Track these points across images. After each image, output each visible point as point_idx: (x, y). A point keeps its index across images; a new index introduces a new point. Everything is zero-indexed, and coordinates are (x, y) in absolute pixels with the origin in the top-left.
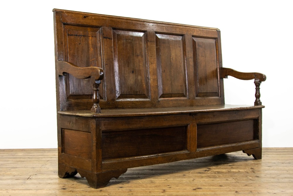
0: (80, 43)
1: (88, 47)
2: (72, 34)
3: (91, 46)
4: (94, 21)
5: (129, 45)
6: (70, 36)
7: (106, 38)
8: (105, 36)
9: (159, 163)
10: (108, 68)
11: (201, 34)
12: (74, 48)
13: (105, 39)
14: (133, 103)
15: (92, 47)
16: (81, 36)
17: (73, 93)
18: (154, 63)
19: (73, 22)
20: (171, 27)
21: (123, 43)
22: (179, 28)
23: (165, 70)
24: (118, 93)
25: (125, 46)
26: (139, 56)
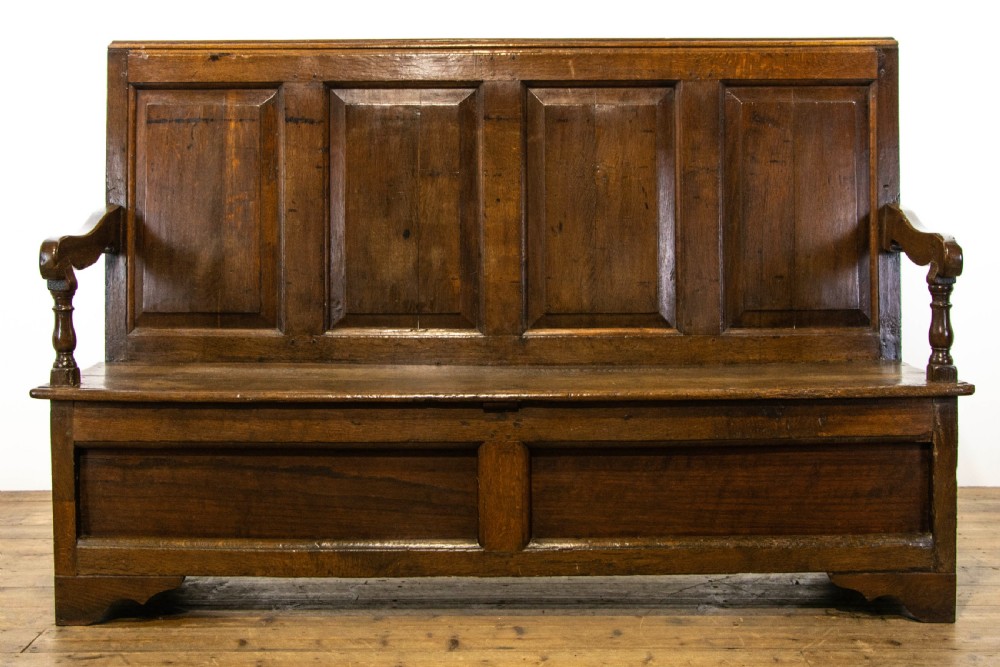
0: (191, 145)
1: (222, 157)
2: (162, 117)
3: (231, 151)
4: (251, 66)
5: (395, 140)
6: (156, 124)
7: (296, 121)
8: (293, 113)
9: (326, 572)
10: (299, 222)
11: (773, 71)
12: (166, 162)
13: (291, 124)
14: (399, 345)
15: (237, 154)
16: (197, 121)
17: (155, 306)
18: (509, 199)
19: (168, 78)
20: (608, 57)
21: (371, 133)
22: (650, 56)
23: (561, 225)
24: (340, 307)
25: (376, 141)
26: (438, 174)
